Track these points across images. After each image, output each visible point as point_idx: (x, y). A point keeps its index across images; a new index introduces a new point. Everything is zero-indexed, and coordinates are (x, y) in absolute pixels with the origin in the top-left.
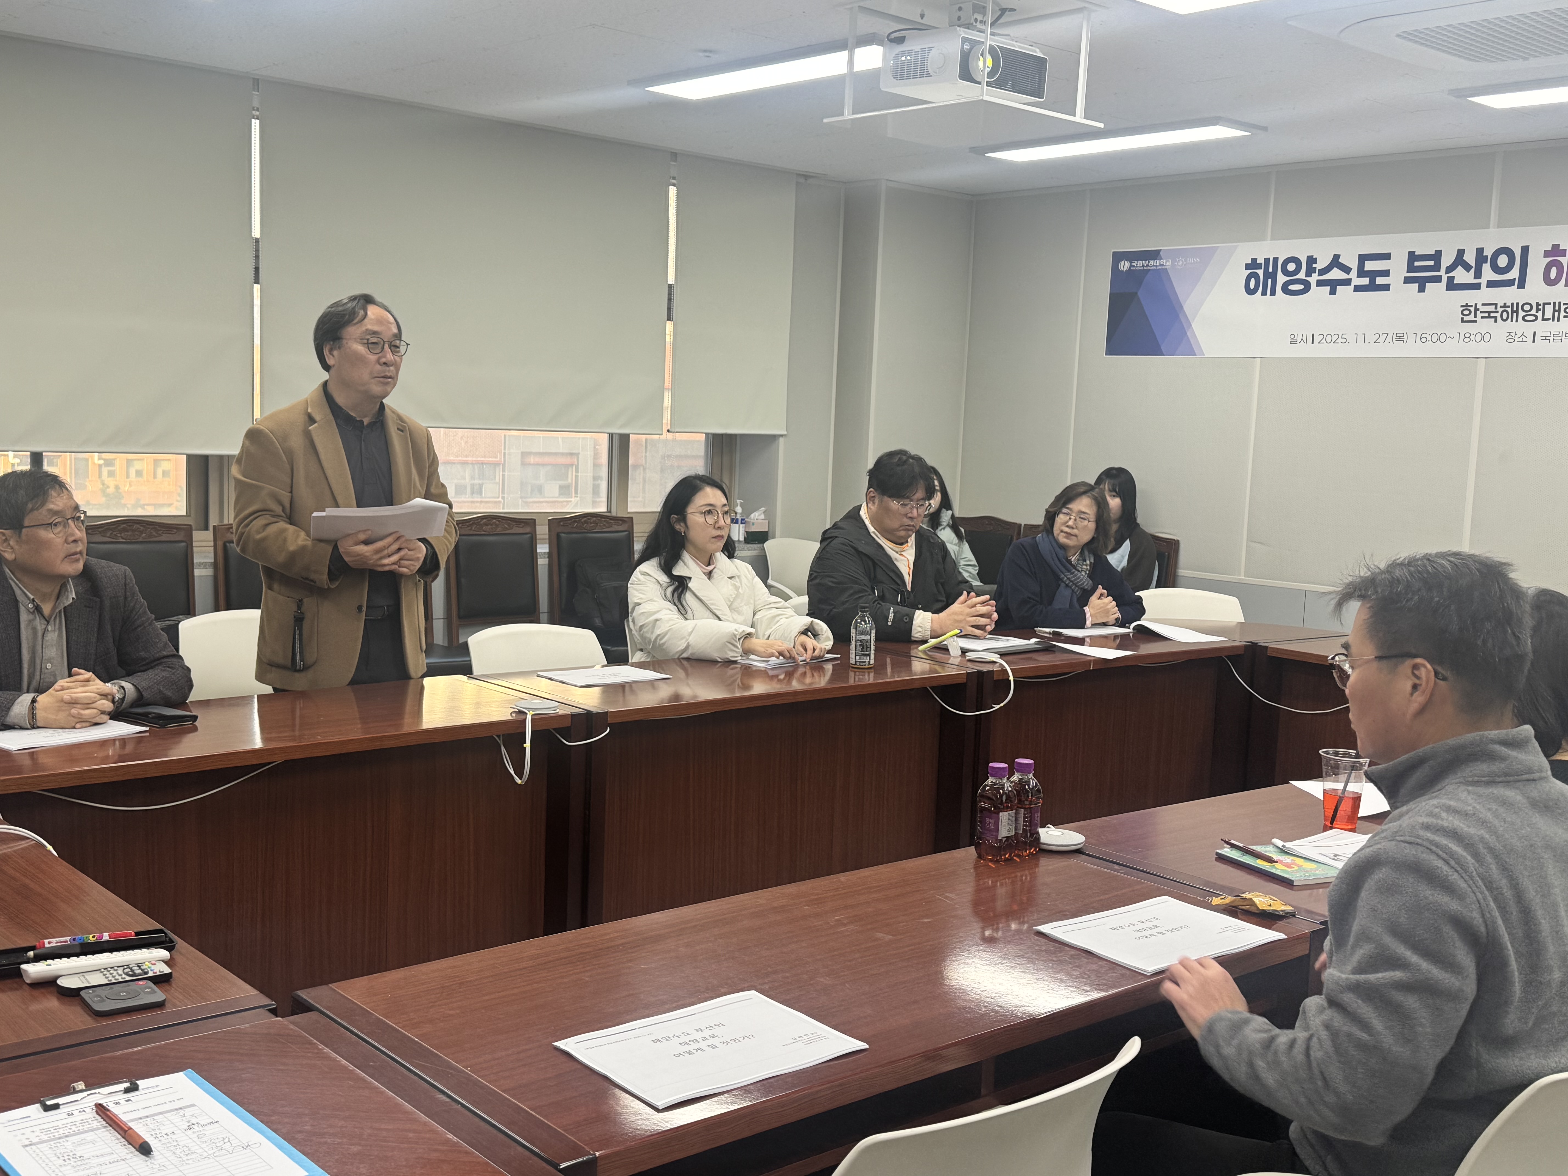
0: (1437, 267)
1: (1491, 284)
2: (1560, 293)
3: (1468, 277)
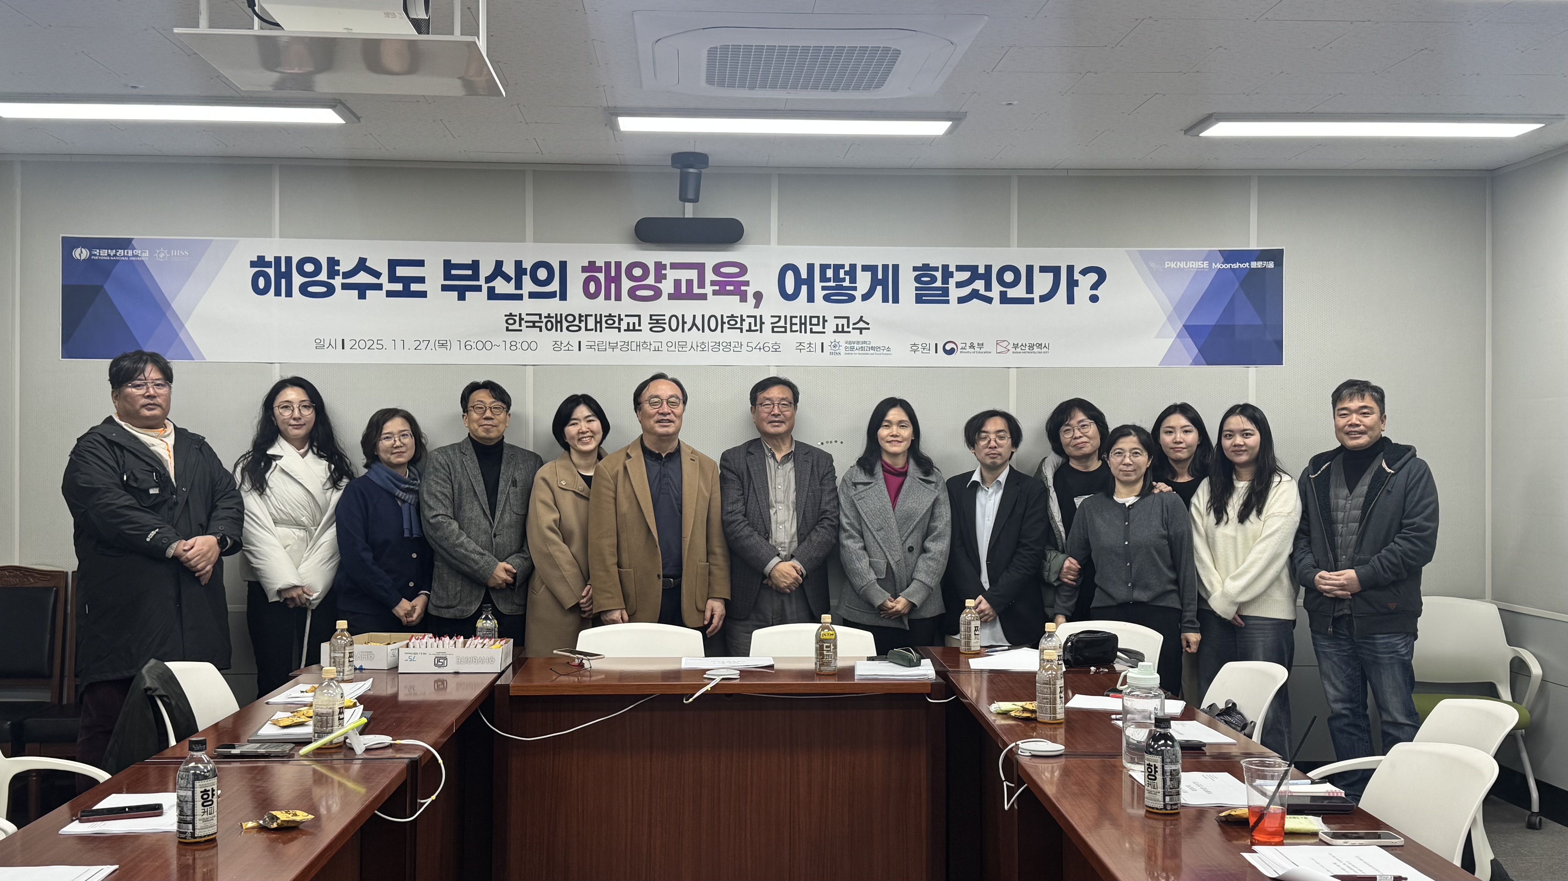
0: (475, 276)
1: (532, 295)
2: (601, 306)
3: (508, 288)
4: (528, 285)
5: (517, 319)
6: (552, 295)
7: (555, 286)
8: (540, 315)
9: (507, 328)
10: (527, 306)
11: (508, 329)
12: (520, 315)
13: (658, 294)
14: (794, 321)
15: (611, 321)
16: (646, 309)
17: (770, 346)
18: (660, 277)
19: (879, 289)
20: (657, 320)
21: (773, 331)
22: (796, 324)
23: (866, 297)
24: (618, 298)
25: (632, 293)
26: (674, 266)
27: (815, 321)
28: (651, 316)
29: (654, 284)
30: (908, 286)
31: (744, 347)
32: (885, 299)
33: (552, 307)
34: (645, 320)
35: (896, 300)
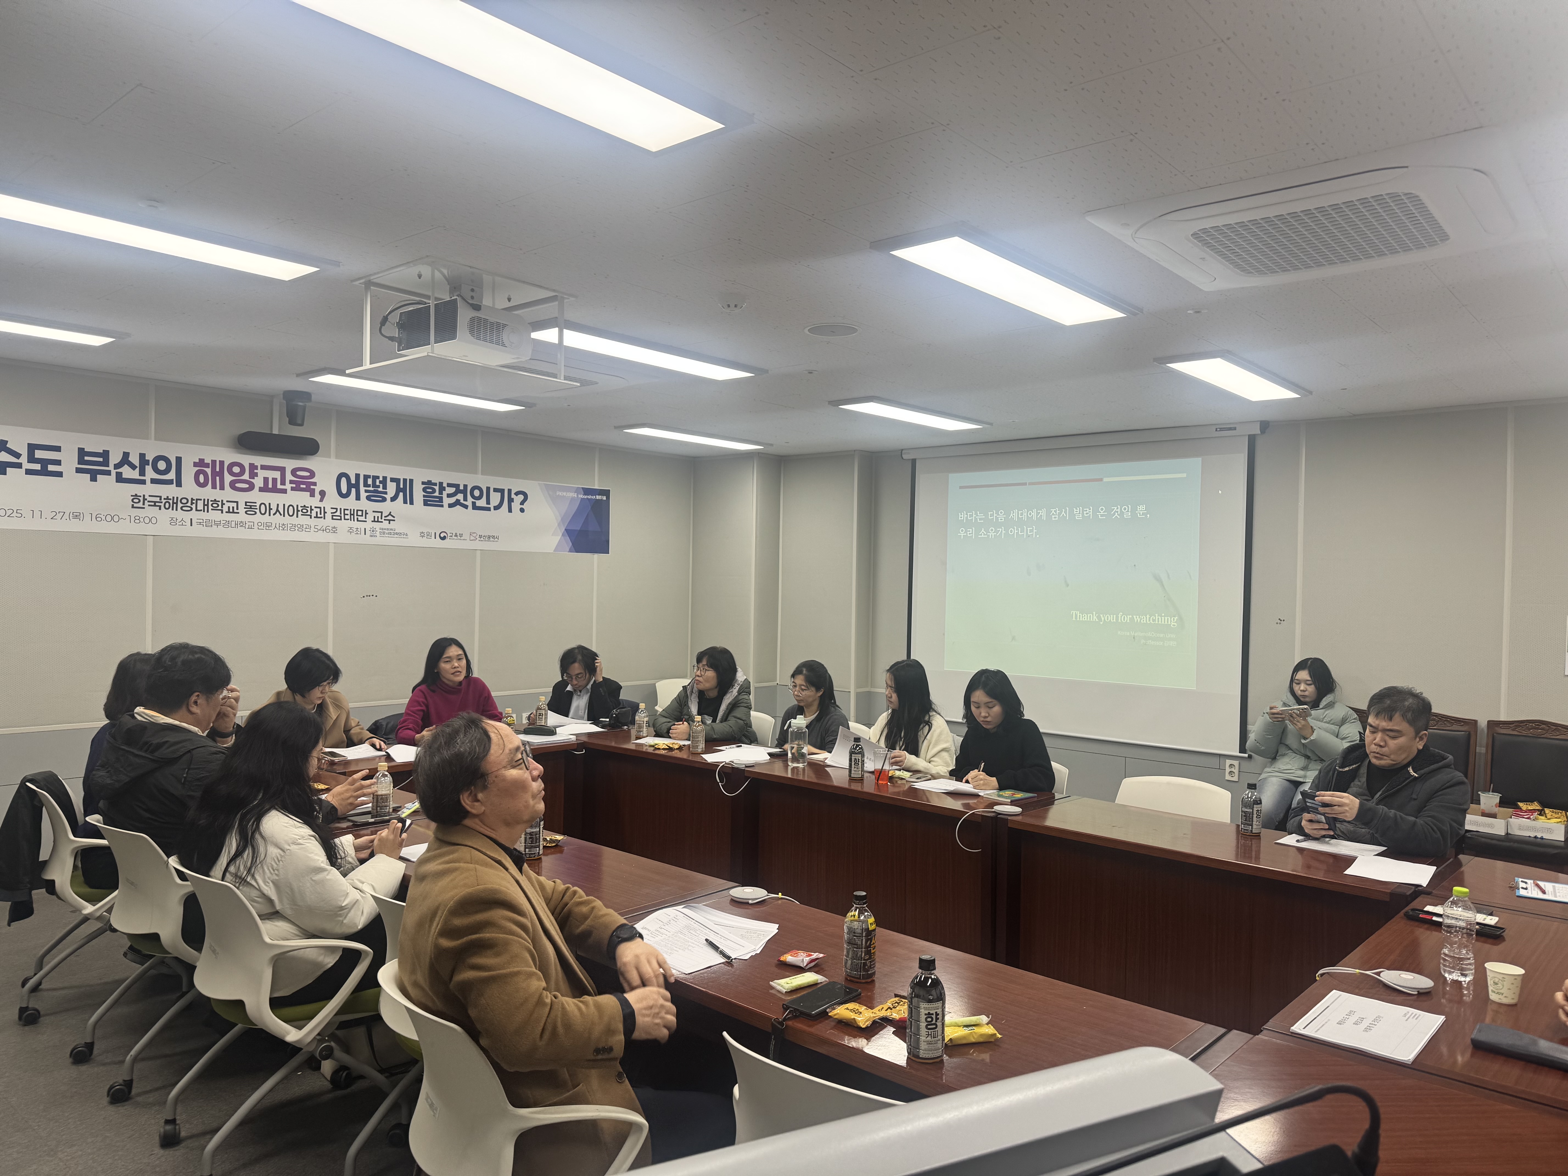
0: (106, 463)
1: (154, 481)
2: (208, 493)
3: (135, 474)
4: (150, 473)
5: (141, 499)
6: (170, 482)
7: (172, 475)
8: (160, 497)
9: (133, 505)
10: (148, 490)
11: (133, 507)
12: (144, 496)
13: (251, 487)
14: (346, 512)
15: (216, 505)
16: (242, 498)
17: (330, 528)
18: (253, 475)
19: (401, 494)
20: (251, 506)
21: (333, 519)
22: (347, 515)
23: (393, 499)
24: (222, 488)
25: (232, 485)
26: (264, 467)
27: (360, 513)
28: (246, 502)
29: (248, 479)
30: (418, 494)
31: (313, 529)
32: (405, 502)
33: (170, 491)
34: (242, 506)
35: (412, 503)
